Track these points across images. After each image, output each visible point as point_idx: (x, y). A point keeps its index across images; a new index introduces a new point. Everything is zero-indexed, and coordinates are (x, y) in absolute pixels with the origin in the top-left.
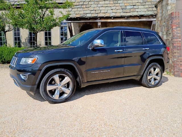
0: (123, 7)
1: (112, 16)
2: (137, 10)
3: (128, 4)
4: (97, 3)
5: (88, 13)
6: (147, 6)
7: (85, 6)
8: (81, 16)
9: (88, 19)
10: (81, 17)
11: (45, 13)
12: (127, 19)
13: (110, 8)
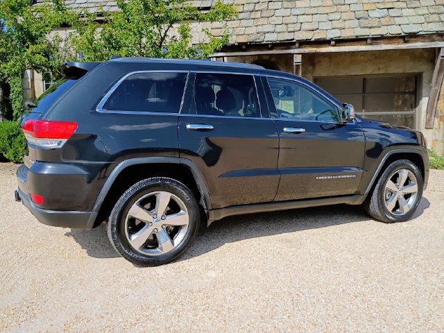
0: (359, 14)
1: (333, 36)
2: (398, 21)
3: (373, 7)
4: (290, 6)
5: (268, 32)
6: (425, 11)
7: (258, 15)
8: (251, 39)
9: (270, 46)
10: (250, 42)
11: (165, 35)
12: (371, 44)
13: (324, 18)
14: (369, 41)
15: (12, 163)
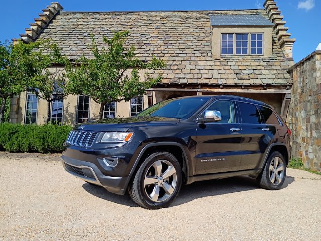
0: (237, 71)
1: (221, 83)
2: (260, 77)
3: (245, 68)
4: (195, 64)
5: (181, 78)
6: (275, 72)
7: (175, 67)
8: (171, 81)
9: (182, 86)
10: (171, 83)
12: (243, 89)
13: (215, 72)
14: (243, 87)
15: (7, 152)
